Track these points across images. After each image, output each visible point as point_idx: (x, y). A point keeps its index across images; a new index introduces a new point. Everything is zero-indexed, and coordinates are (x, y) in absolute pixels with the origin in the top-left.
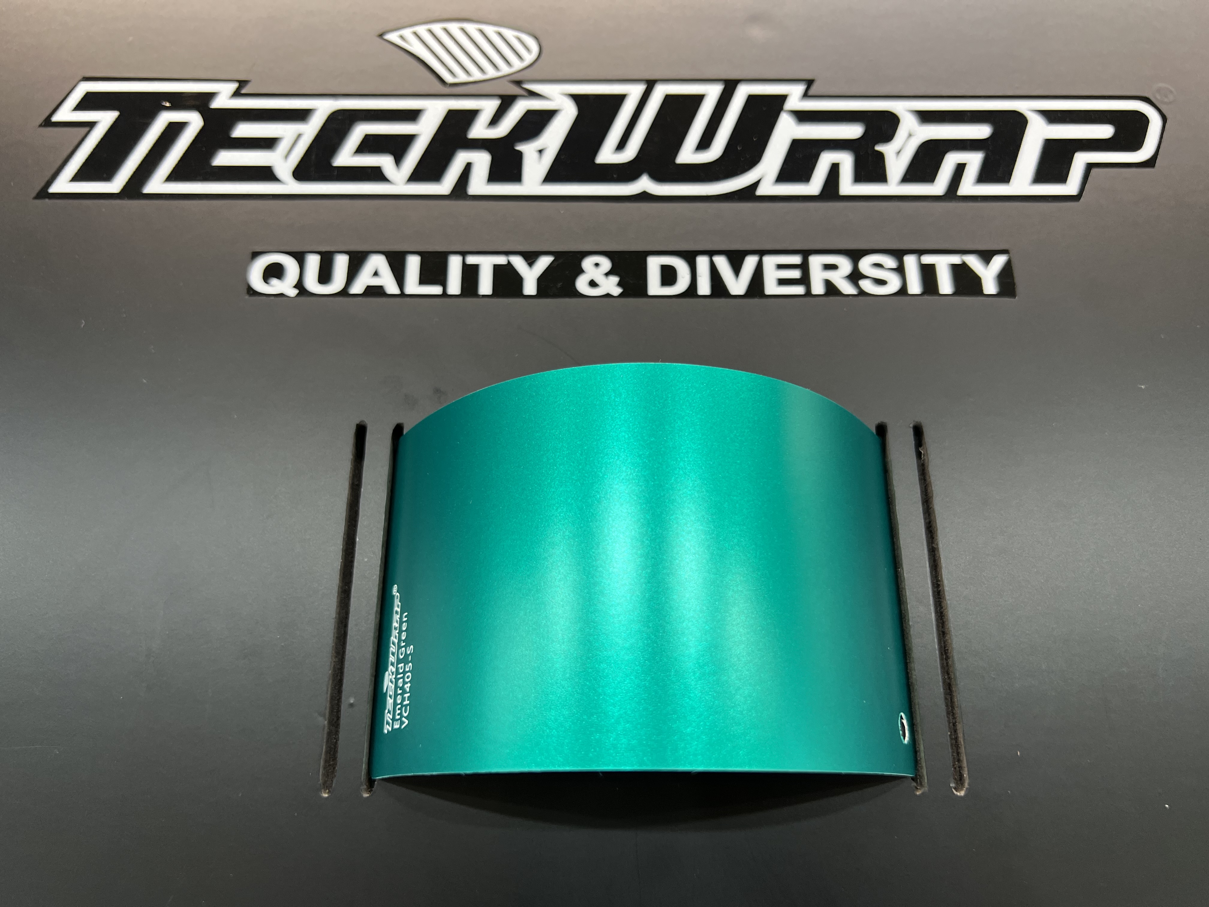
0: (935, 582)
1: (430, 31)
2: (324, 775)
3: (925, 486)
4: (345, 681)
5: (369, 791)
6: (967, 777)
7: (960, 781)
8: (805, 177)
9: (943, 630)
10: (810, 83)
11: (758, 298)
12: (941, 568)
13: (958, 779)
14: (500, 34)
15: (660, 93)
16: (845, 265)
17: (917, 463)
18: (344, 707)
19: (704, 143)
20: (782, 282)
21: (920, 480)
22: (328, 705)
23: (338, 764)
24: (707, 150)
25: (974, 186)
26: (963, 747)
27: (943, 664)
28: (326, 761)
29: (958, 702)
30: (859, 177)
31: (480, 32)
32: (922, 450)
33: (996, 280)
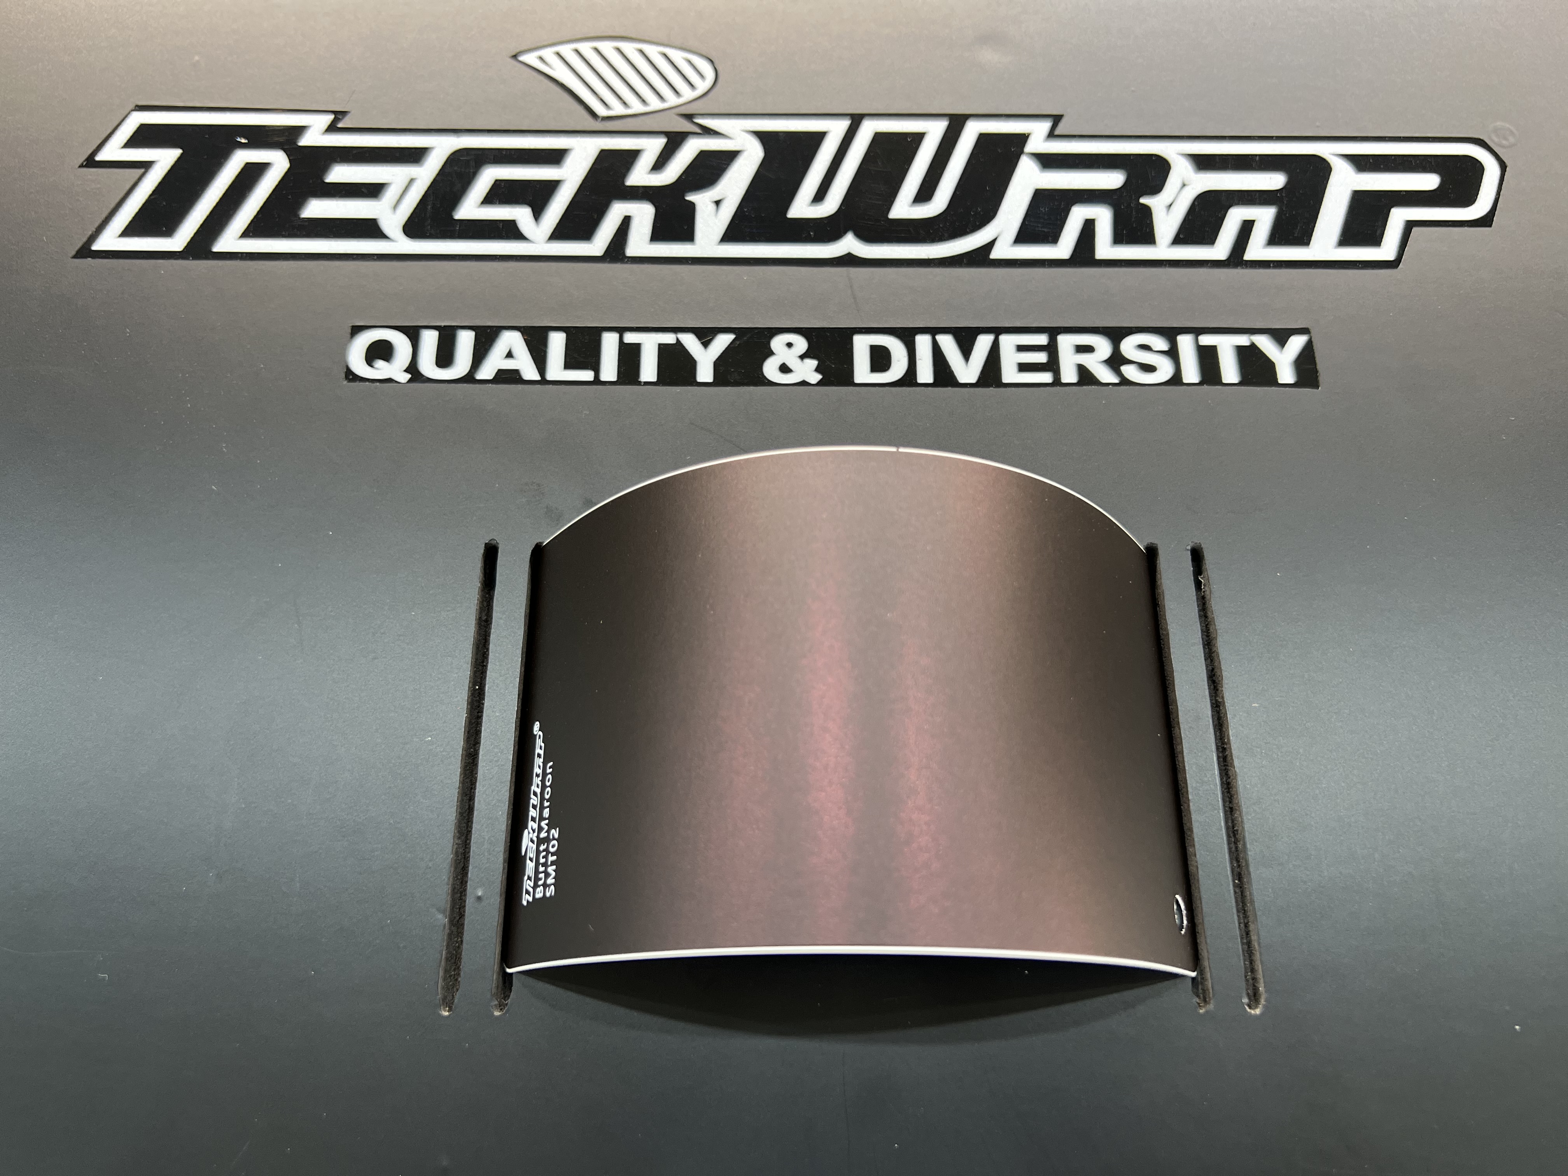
0: (1220, 745)
1: (577, 51)
2: (443, 988)
4: (470, 868)
5: (501, 1009)
6: (1264, 990)
7: (1254, 998)
8: (1052, 237)
9: (1231, 806)
10: (1057, 119)
11: (994, 388)
12: (1228, 727)
13: (1251, 994)
14: (665, 56)
15: (868, 130)
16: (1103, 347)
17: (1196, 595)
18: (470, 901)
19: (925, 194)
20: (1024, 367)
21: (1200, 616)
22: (449, 898)
23: (462, 974)
24: (927, 202)
25: (1265, 249)
26: (1258, 953)
28: (446, 971)
29: (1252, 898)
30: (1120, 237)
31: (641, 54)
32: (1202, 579)
33: (1294, 366)
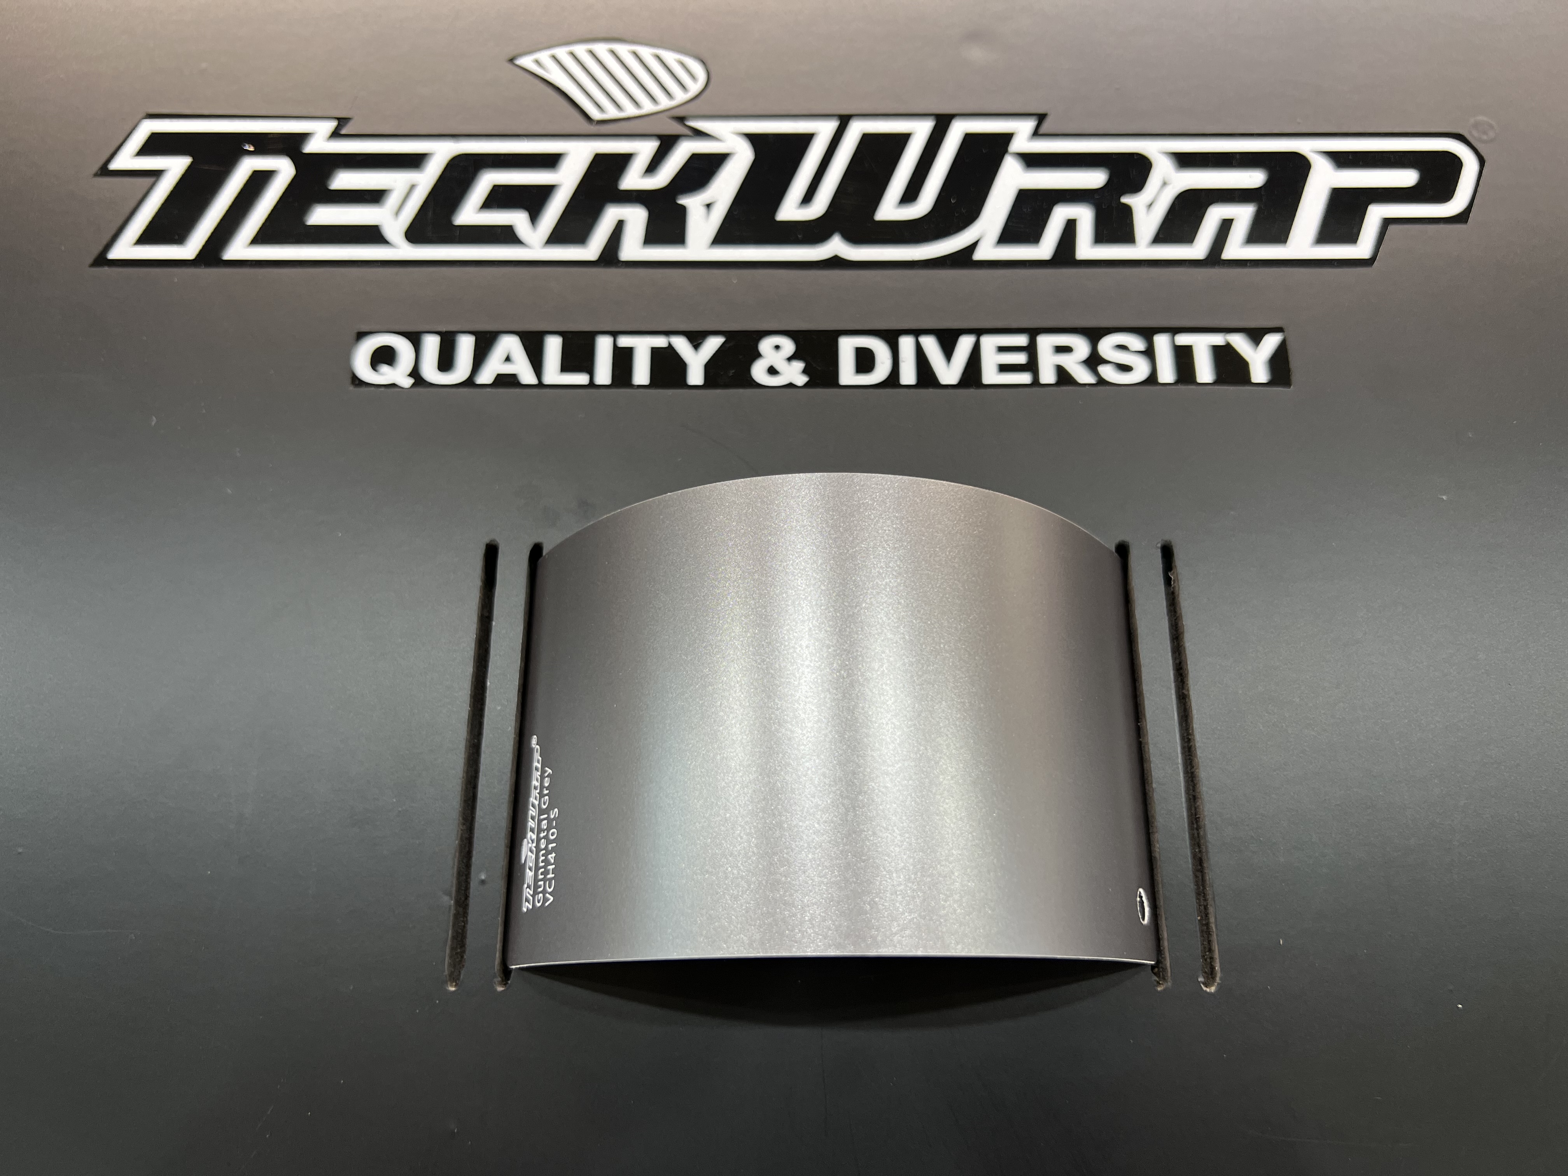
0: (1185, 735)
1: (572, 54)
2: (450, 964)
3: (1176, 620)
4: (474, 853)
5: (505, 984)
6: (1219, 970)
7: (1210, 975)
8: (1034, 237)
9: (1193, 793)
10: (1041, 118)
11: (975, 389)
12: (1192, 719)
13: (1208, 972)
14: (658, 57)
15: (856, 130)
16: (1081, 347)
17: (1165, 590)
18: (473, 884)
19: (910, 195)
20: (1004, 368)
21: (1168, 609)
22: (455, 881)
23: (467, 952)
24: (913, 203)
25: (1243, 248)
26: (1215, 934)
27: (1193, 834)
28: (453, 948)
29: (1209, 880)
30: (1101, 237)
31: (635, 56)
32: (1172, 575)
33: (1267, 366)
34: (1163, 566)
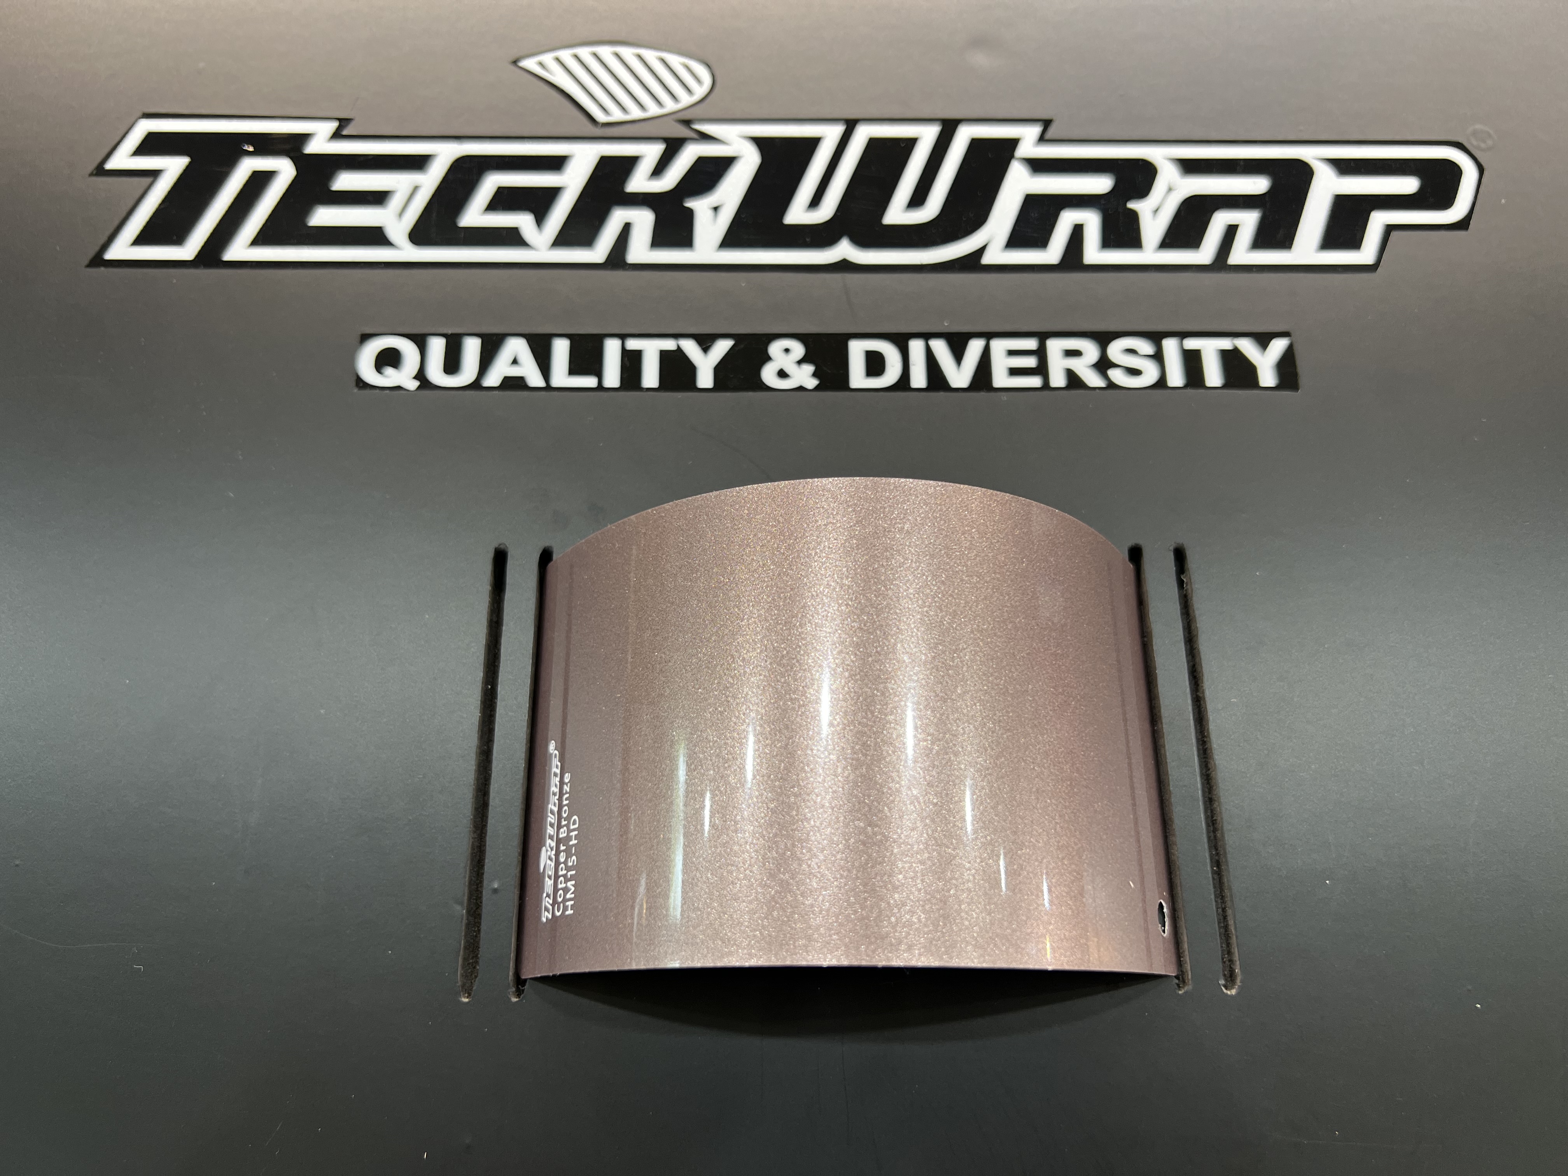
0: (1200, 737)
1: (576, 57)
2: (462, 975)
3: (1189, 622)
4: (486, 861)
5: (518, 995)
6: (1239, 972)
7: (1231, 978)
8: (1041, 241)
9: (1210, 796)
10: (1047, 124)
11: (986, 392)
12: (1208, 721)
13: (1228, 975)
14: (663, 61)
15: (863, 134)
16: (1090, 350)
17: (1179, 593)
18: (486, 895)
19: (918, 199)
20: (1014, 372)
21: (1182, 614)
22: (466, 891)
23: (480, 962)
24: (920, 208)
25: (1248, 253)
28: (465, 959)
29: (1228, 883)
30: (1109, 241)
31: (640, 59)
32: (1184, 578)
33: (1275, 369)
34: (1176, 571)
